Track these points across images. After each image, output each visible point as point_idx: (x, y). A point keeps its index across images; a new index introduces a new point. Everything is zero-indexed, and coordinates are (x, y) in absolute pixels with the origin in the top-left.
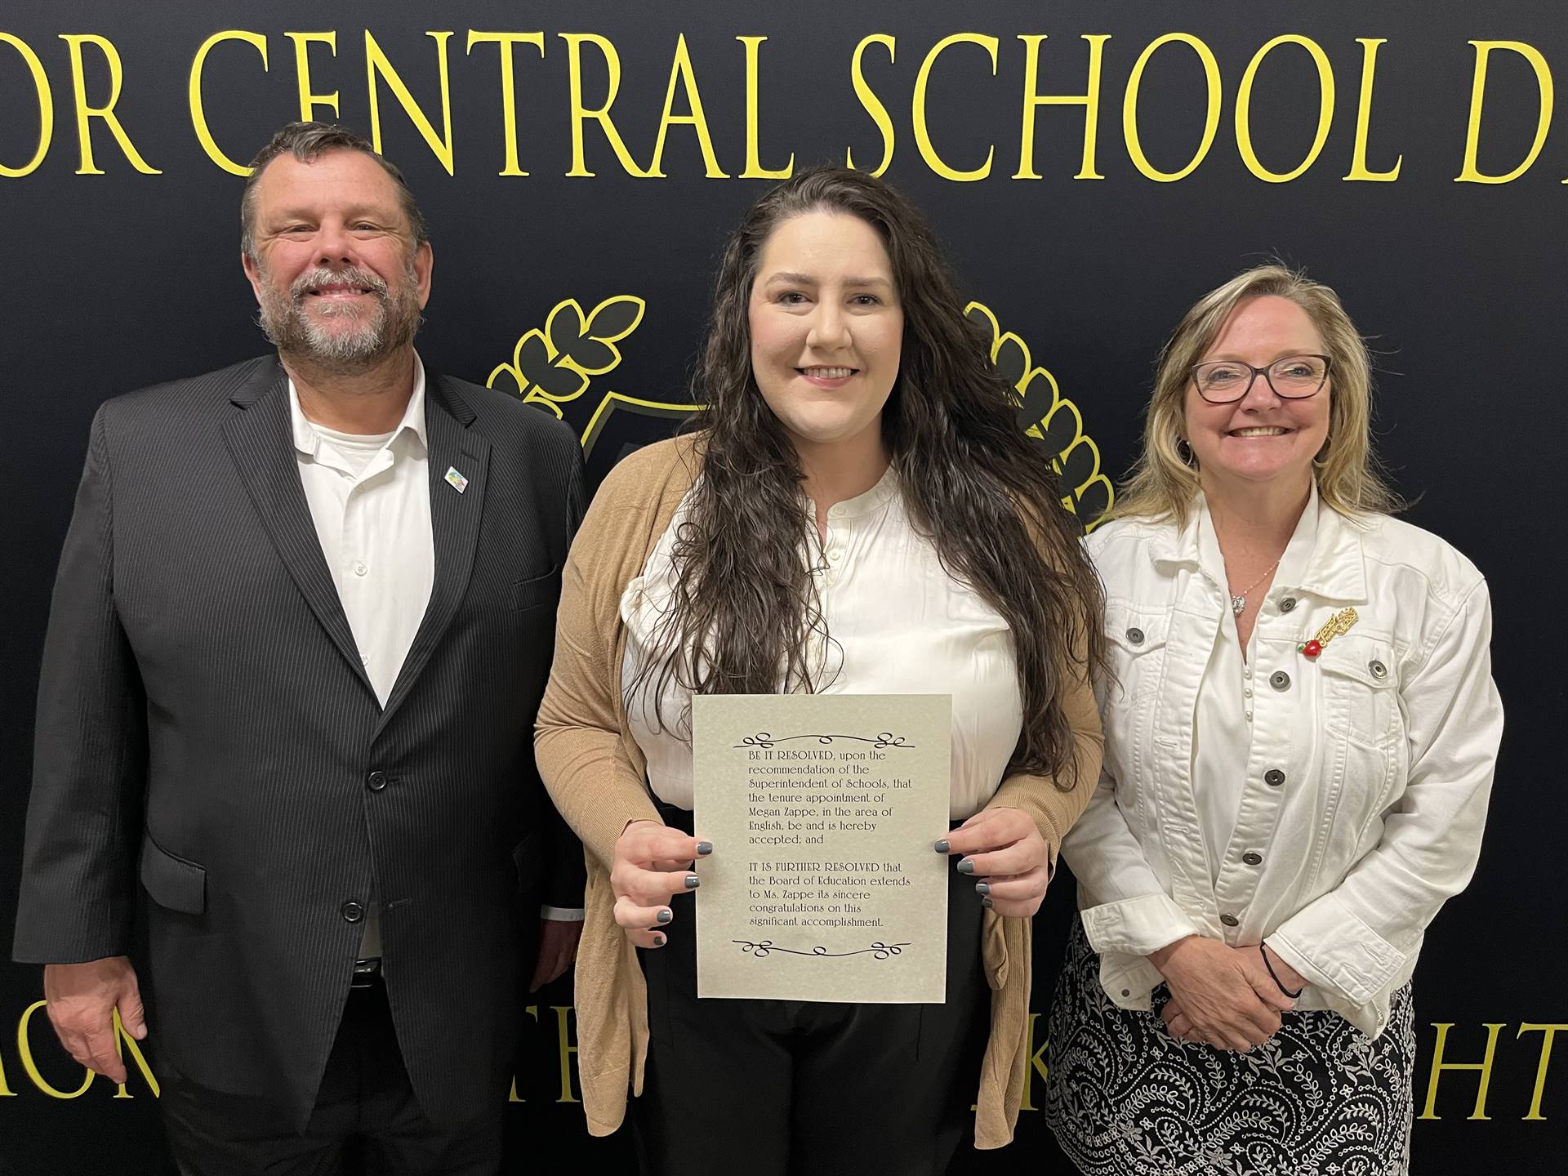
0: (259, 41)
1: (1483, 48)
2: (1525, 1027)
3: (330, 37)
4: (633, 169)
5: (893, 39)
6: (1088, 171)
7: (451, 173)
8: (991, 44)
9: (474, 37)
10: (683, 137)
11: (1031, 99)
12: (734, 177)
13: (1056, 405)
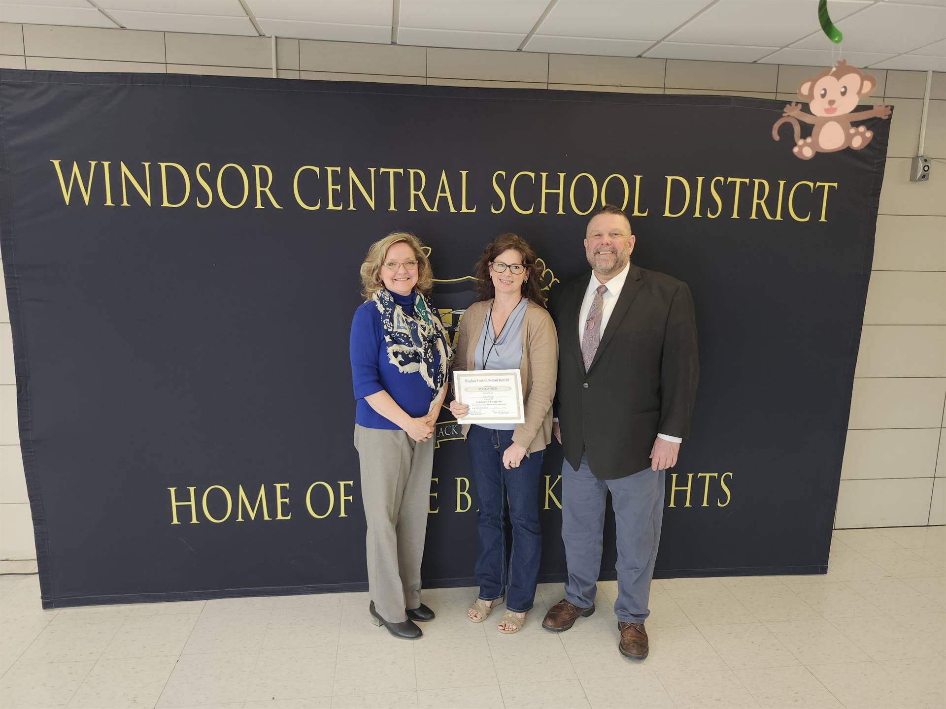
0: (317, 169)
1: (669, 179)
2: (700, 475)
3: (339, 169)
4: (429, 209)
5: (504, 173)
6: (561, 212)
7: (374, 209)
8: (532, 175)
9: (382, 170)
10: (444, 200)
11: (544, 191)
12: (459, 211)
13: (553, 280)
